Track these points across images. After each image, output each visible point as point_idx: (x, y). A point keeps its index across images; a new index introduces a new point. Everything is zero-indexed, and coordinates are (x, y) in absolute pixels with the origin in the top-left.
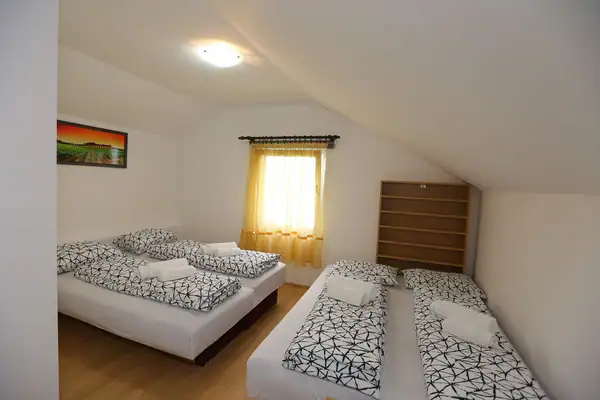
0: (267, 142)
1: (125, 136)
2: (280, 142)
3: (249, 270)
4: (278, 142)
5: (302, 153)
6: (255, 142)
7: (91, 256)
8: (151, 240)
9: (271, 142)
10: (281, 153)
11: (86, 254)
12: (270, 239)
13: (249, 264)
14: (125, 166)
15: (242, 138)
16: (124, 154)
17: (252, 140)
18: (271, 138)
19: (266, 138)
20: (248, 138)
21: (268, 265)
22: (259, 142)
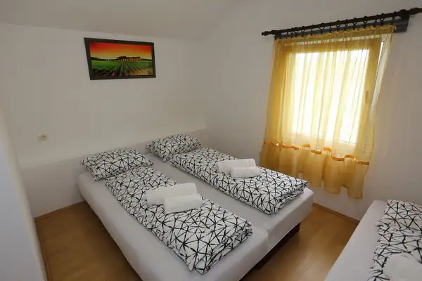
0: (296, 35)
1: (151, 45)
2: (316, 33)
3: (265, 204)
4: (312, 33)
5: (349, 46)
6: (281, 37)
7: (122, 165)
8: (175, 147)
9: (303, 35)
10: (315, 48)
11: (118, 164)
12: (296, 155)
13: (265, 197)
14: (153, 75)
15: (266, 33)
16: (152, 64)
17: (277, 34)
18: (304, 28)
19: (296, 29)
20: (273, 32)
21: (290, 196)
22: (287, 36)
